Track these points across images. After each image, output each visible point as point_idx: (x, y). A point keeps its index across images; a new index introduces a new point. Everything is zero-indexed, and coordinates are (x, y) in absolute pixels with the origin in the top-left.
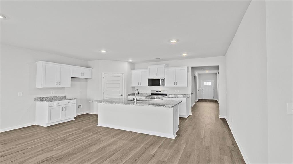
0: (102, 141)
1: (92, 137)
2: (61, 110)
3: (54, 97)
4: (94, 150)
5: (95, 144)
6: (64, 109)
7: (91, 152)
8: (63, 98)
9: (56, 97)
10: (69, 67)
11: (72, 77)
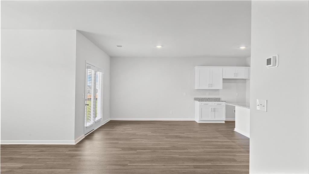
2: (210, 110)
3: (209, 98)
6: (213, 110)
8: (218, 100)
9: (211, 98)
10: (220, 68)
11: (223, 78)
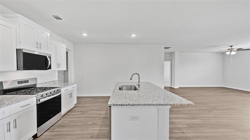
0: (186, 124)
1: (195, 134)
4: (198, 120)
5: (194, 124)
7: (200, 120)
